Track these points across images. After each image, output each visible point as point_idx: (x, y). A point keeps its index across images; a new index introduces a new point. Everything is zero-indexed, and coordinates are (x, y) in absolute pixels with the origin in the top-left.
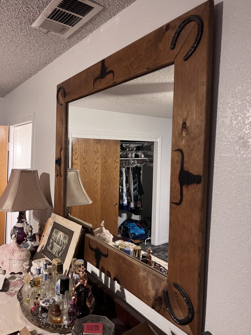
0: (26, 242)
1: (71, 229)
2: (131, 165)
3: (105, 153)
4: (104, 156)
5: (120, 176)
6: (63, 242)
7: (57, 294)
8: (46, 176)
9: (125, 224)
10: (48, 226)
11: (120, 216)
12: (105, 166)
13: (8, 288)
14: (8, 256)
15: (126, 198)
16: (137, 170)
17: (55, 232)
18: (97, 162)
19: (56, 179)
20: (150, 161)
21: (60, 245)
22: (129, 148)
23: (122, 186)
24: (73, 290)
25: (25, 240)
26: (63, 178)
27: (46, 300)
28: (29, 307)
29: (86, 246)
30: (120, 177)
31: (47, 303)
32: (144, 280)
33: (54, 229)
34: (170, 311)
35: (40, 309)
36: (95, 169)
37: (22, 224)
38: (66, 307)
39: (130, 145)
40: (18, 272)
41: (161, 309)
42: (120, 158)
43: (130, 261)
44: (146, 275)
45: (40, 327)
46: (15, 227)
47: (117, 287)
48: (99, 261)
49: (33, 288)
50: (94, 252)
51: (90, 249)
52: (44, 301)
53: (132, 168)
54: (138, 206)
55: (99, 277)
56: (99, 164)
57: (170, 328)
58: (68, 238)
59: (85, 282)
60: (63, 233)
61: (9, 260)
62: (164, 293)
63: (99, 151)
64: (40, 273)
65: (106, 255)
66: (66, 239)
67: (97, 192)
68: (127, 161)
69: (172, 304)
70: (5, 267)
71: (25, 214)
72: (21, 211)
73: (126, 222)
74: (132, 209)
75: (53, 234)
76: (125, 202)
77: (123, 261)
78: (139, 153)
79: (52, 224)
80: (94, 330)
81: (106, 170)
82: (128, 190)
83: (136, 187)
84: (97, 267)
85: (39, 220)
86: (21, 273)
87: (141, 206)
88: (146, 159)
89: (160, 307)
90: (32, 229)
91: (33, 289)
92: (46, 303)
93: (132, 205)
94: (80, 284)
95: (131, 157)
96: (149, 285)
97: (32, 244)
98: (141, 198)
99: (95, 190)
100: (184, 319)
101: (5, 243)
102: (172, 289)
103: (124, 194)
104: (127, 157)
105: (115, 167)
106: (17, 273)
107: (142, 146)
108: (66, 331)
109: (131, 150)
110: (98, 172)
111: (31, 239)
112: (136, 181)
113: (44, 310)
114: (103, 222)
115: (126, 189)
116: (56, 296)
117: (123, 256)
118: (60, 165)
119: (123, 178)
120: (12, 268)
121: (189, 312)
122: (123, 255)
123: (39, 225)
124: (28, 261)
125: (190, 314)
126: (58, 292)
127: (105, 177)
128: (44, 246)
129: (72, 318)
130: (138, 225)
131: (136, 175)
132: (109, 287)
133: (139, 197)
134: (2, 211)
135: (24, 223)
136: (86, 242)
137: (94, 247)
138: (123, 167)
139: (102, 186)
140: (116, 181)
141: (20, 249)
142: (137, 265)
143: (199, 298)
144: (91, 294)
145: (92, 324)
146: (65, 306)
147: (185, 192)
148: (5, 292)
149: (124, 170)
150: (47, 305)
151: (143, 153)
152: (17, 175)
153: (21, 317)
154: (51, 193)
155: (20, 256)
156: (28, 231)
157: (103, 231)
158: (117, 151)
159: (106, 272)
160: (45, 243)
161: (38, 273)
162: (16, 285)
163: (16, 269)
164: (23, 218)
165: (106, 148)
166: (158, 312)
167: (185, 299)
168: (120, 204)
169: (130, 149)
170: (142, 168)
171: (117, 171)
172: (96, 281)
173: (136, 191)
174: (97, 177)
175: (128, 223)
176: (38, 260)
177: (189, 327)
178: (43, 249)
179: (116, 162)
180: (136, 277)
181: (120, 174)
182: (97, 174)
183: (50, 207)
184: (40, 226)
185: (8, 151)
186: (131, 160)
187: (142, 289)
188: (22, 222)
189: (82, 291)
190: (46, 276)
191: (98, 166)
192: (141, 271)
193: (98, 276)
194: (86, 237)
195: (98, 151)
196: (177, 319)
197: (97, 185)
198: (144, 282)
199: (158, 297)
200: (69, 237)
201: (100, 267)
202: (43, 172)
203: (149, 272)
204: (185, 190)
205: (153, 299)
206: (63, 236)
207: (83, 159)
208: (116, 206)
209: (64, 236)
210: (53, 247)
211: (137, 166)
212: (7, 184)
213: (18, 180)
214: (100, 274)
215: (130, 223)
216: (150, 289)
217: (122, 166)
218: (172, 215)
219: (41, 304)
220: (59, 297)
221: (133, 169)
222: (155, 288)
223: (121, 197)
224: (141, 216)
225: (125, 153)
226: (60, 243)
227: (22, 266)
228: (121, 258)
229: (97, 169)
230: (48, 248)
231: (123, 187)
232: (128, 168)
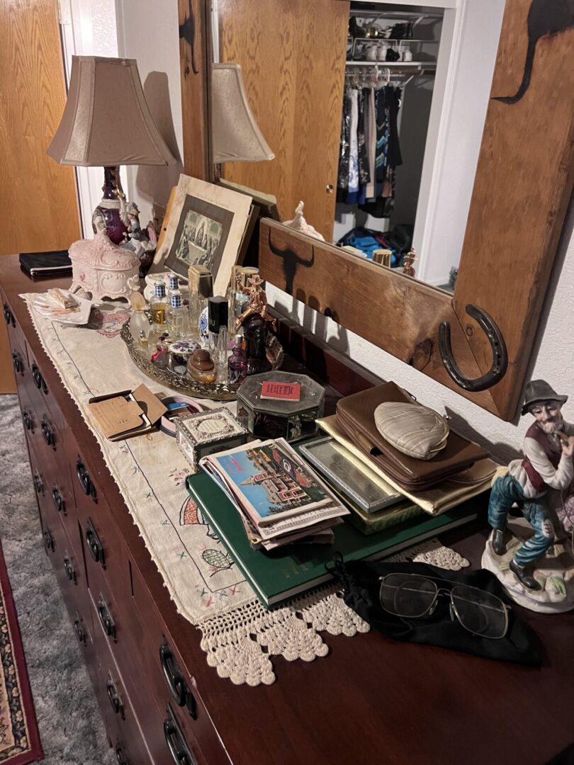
0: (127, 242)
1: (227, 207)
2: (376, 82)
3: (308, 40)
4: (303, 51)
5: (343, 112)
6: (211, 239)
7: (202, 335)
8: (159, 80)
9: (349, 241)
10: (174, 206)
11: (339, 219)
12: (305, 81)
13: (101, 324)
14: (93, 262)
15: (357, 173)
16: (388, 97)
17: (191, 217)
18: (285, 68)
19: (184, 81)
20: (426, 73)
21: (203, 245)
22: (373, 30)
23: (348, 140)
24: (237, 325)
25: (126, 239)
26: (200, 77)
27: (182, 344)
28: (147, 354)
29: (263, 246)
30: (345, 117)
31: (185, 349)
32: (395, 308)
33: (188, 211)
34: (450, 365)
35: (170, 361)
36: (281, 89)
37: (113, 201)
38: (223, 358)
39: (376, 22)
40: (117, 297)
41: (427, 364)
42: (348, 59)
43: (366, 268)
44: (402, 295)
45: (172, 387)
46: (100, 209)
47: (332, 328)
48: (293, 278)
49: (152, 325)
50: (281, 258)
51: (270, 251)
52: (177, 344)
53: (375, 92)
54: (384, 195)
55: (291, 313)
56: (289, 73)
57: (443, 401)
58: (220, 229)
59: (262, 308)
60: (209, 220)
61: (94, 271)
62: (440, 328)
63: (292, 33)
64: (163, 295)
65: (309, 260)
66: (216, 232)
67: (285, 153)
68: (365, 71)
69: (455, 351)
70: (89, 287)
71: (119, 176)
72: (108, 165)
73: (352, 235)
74: (370, 201)
75: (187, 222)
76: (353, 184)
77: (349, 270)
78: (399, 49)
79: (183, 200)
80: (282, 392)
81: (309, 92)
82: (363, 152)
83: (383, 146)
84: (289, 291)
85: (152, 199)
86: (123, 300)
87: (390, 195)
88: (417, 67)
89: (428, 359)
90: (139, 212)
91: (152, 328)
92: (181, 348)
93: (370, 192)
94: (251, 312)
95: (378, 57)
96: (407, 318)
97: (142, 247)
98: (393, 175)
99: (281, 148)
100: (482, 377)
101: (83, 238)
102: (460, 320)
103: (351, 163)
104: (364, 59)
105: (332, 85)
106: (116, 300)
107: (409, 24)
108: (225, 396)
109: (378, 37)
110: (287, 98)
111: (138, 233)
112: (385, 128)
113: (179, 360)
114: (302, 204)
115: (358, 150)
116: (202, 339)
117: (349, 259)
118: (191, 41)
119: (351, 117)
120: (105, 288)
121: (496, 361)
122: (350, 257)
123: (153, 210)
124: (136, 275)
125: (497, 366)
126: (206, 332)
127: (306, 111)
128: (167, 250)
129: (236, 373)
130: (381, 241)
131: (387, 112)
132: (314, 332)
133: (389, 171)
134: (65, 163)
135: (118, 199)
136: (263, 235)
137: (282, 246)
138: (353, 88)
139: (296, 137)
140: (332, 125)
141: (117, 250)
142: (382, 276)
143: (526, 333)
144: (274, 341)
145: (278, 383)
146: (220, 357)
147: (538, 61)
148: (95, 329)
149: (354, 95)
150: (184, 352)
151: (408, 47)
152: (88, 71)
153: (133, 372)
154: (174, 125)
155: (118, 263)
156: (129, 215)
157: (300, 226)
158: (340, 35)
159: (307, 299)
160: (169, 245)
161: (161, 293)
162: (116, 319)
163: (113, 289)
164: (115, 188)
165: (311, 28)
166: (421, 371)
167: (490, 336)
168: (339, 189)
169: (376, 33)
170: (403, 93)
171: (337, 97)
172: (285, 319)
173: (382, 154)
174: (283, 112)
175: (356, 236)
176: (157, 275)
177: (489, 394)
178: (166, 257)
179: (337, 70)
180: (378, 303)
181: (344, 107)
182: (286, 104)
183: (174, 162)
184: (156, 212)
185: (60, 25)
186: (376, 67)
187: (390, 326)
188: (114, 197)
189: (256, 327)
190: (177, 299)
191: (288, 80)
192: (392, 287)
193: (290, 310)
194: (262, 224)
195: (288, 33)
196: (464, 381)
197: (284, 135)
198: (394, 311)
199: (424, 339)
200: (222, 227)
201: (294, 291)
202: (151, 71)
203: (410, 288)
204: (540, 52)
205: (411, 345)
206: (208, 226)
207: (250, 57)
208: (331, 191)
209: (210, 225)
210: (188, 251)
211: (390, 85)
212: (66, 99)
213: (91, 84)
214: (295, 306)
215: (361, 237)
216: (407, 326)
217: (349, 84)
218: (491, 135)
219: (171, 348)
220: (207, 340)
221: (380, 94)
222: (421, 321)
223: (343, 170)
224: (388, 220)
225: (360, 47)
226: (204, 242)
227: (125, 284)
228: (343, 263)
229: (284, 88)
230: (178, 255)
231: (349, 144)
232: (366, 92)
